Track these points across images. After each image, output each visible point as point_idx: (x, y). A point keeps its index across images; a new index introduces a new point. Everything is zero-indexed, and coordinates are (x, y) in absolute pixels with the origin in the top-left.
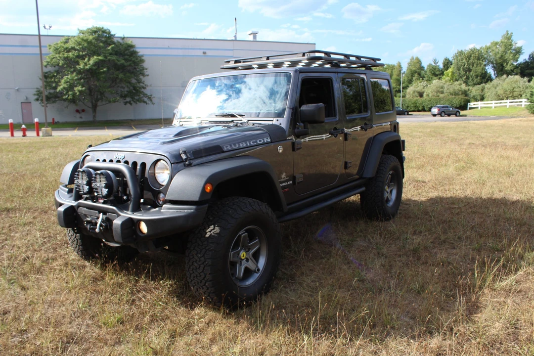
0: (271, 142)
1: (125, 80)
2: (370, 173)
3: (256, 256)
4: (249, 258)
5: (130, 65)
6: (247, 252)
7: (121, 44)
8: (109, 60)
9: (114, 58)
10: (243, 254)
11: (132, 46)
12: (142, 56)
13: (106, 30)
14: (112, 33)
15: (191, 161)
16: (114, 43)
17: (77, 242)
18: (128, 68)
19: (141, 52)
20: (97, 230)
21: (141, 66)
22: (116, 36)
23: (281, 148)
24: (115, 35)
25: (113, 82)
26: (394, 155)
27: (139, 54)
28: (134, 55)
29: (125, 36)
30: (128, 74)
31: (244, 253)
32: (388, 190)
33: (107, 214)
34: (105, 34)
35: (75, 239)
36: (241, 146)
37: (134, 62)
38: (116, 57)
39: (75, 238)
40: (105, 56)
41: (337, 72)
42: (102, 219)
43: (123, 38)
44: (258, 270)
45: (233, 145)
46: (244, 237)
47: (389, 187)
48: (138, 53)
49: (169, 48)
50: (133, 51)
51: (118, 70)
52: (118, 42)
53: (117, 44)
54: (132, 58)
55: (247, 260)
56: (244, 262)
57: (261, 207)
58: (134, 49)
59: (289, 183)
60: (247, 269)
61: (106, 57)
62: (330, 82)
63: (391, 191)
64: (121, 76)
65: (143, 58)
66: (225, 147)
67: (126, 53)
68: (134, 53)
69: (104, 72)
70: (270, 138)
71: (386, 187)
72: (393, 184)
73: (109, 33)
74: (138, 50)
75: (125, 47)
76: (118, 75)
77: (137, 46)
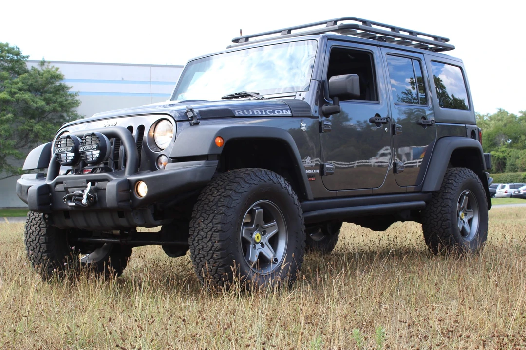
0: (292, 116)
1: (44, 136)
2: (432, 184)
3: (273, 242)
4: (264, 243)
5: (54, 110)
6: (262, 235)
7: (39, 72)
8: (18, 100)
9: (27, 96)
10: (256, 235)
11: (59, 77)
12: (76, 94)
13: (13, 48)
14: (24, 54)
15: (199, 120)
16: (26, 72)
17: (41, 247)
18: (50, 116)
19: (74, 87)
20: (84, 201)
21: (72, 112)
22: (29, 59)
23: (304, 125)
24: (28, 57)
25: (22, 139)
26: (471, 169)
27: (71, 91)
28: (62, 93)
29: (45, 60)
30: (50, 126)
31: (259, 235)
32: (466, 219)
33: (96, 183)
34: (11, 56)
35: (38, 244)
36: (256, 113)
37: (62, 106)
38: (30, 94)
39: (38, 242)
40: (11, 92)
41: (380, 46)
42: (91, 189)
43: (43, 63)
44: (276, 260)
45: (246, 112)
46: (259, 213)
47: (465, 215)
48: (68, 88)
49: (122, 81)
50: (61, 85)
51: (33, 117)
52: (34, 69)
53: (32, 72)
54: (58, 96)
55: (263, 246)
56: (258, 246)
57: (279, 180)
58: (63, 82)
59: (315, 171)
60: (261, 256)
61: (12, 94)
62: (370, 56)
63: (470, 221)
64: (38, 127)
65: (77, 98)
66: (236, 111)
67: (46, 89)
68: (61, 90)
69: (7, 120)
70: (291, 112)
71: (461, 214)
72: (471, 210)
73: (18, 54)
74: (68, 84)
75: (47, 79)
76: (32, 127)
77: (66, 77)
